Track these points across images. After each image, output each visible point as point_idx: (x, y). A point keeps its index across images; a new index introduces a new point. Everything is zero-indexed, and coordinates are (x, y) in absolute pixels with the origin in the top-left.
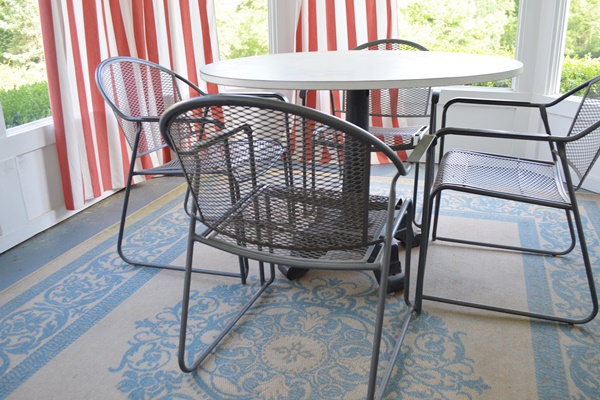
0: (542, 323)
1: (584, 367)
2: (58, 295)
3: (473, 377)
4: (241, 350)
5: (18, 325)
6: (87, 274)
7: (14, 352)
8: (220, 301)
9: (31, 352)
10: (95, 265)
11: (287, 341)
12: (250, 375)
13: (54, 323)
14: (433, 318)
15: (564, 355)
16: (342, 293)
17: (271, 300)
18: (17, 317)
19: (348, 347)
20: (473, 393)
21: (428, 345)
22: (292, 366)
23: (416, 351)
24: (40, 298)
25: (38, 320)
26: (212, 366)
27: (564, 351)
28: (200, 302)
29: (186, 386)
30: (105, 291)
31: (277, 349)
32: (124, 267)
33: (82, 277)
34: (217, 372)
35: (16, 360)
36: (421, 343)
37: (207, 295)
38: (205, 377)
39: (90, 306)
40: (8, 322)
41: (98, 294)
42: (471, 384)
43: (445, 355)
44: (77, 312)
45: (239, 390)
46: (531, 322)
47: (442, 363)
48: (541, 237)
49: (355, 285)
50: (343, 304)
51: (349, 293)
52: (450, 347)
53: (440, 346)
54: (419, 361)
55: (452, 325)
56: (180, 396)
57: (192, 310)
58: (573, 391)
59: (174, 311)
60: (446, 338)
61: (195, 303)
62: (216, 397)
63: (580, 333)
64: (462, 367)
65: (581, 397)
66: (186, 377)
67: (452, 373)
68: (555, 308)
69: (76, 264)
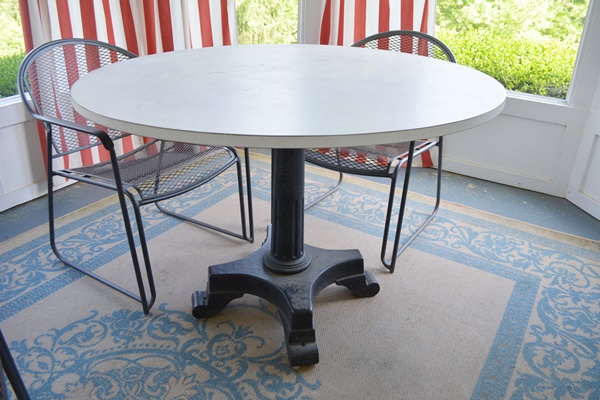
28: (88, 330)
48: (535, 311)
49: (263, 340)
50: (229, 370)
51: (248, 353)
57: (73, 337)
59: (59, 333)
61: (84, 328)
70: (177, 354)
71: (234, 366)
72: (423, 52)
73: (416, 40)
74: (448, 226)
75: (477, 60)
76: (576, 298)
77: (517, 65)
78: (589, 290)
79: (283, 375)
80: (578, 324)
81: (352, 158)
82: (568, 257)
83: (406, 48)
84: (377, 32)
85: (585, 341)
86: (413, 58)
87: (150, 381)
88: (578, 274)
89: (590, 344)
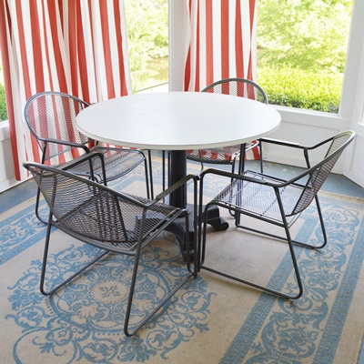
0: (269, 295)
1: (275, 326)
3: (202, 322)
4: (81, 286)
6: (16, 226)
8: (84, 253)
10: (23, 220)
11: (109, 284)
12: (80, 301)
14: (203, 282)
15: (268, 317)
16: (157, 258)
17: (113, 257)
19: (142, 293)
20: (197, 331)
21: (189, 299)
22: (106, 300)
23: (180, 301)
26: (62, 293)
27: (270, 314)
28: (72, 253)
29: (43, 303)
30: (23, 239)
31: (102, 289)
32: (38, 224)
33: (12, 228)
34: (63, 297)
36: (186, 296)
37: (79, 249)
38: (56, 299)
39: (11, 247)
41: (18, 240)
42: (198, 326)
43: (195, 307)
45: (70, 308)
46: (263, 293)
47: (190, 311)
48: (314, 233)
49: (169, 253)
50: (154, 265)
51: (161, 258)
52: (201, 301)
53: (195, 300)
54: (177, 308)
55: (211, 287)
56: (38, 308)
57: (66, 258)
58: (258, 340)
59: (56, 256)
60: (202, 296)
61: (69, 253)
62: (56, 311)
63: (289, 305)
64: (200, 315)
65: (260, 344)
66: (45, 298)
67: (192, 318)
68: (285, 286)
69: (12, 218)
70: (124, 261)
71: (156, 264)
75: (286, 89)
76: (338, 226)
79: (181, 265)
82: (338, 207)
85: (338, 245)
87: (113, 272)
88: (341, 215)
89: (342, 247)
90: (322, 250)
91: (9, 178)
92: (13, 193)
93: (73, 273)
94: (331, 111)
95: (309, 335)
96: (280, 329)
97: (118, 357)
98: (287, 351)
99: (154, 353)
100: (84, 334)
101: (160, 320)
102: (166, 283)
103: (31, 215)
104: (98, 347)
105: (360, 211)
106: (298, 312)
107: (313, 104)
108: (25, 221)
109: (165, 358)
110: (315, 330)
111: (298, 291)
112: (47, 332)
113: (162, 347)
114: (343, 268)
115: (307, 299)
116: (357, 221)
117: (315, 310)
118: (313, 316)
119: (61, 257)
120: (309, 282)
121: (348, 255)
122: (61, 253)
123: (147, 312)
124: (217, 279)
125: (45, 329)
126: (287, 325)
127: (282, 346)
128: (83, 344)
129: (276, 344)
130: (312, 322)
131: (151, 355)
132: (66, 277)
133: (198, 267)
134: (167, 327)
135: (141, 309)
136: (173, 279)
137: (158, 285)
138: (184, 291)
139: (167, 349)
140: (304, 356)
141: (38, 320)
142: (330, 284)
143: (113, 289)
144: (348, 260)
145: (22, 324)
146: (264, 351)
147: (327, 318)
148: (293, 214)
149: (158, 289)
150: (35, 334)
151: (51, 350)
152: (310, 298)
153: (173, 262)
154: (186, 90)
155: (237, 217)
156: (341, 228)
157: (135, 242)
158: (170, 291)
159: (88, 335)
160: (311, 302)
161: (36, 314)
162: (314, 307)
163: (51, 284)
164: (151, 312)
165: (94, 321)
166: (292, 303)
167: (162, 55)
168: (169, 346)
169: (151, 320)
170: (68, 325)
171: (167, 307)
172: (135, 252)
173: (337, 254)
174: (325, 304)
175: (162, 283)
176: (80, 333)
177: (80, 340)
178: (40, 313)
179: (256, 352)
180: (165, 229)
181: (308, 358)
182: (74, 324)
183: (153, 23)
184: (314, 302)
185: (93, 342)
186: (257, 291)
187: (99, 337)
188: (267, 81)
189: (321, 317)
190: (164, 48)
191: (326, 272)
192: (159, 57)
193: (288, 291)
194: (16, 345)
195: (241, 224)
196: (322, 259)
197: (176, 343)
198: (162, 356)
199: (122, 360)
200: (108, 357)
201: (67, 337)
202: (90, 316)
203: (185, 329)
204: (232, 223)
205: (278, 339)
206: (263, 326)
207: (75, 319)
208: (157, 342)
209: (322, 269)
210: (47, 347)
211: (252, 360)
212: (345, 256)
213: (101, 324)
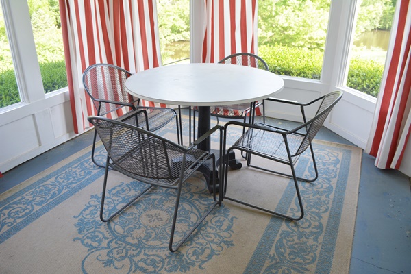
0: (277, 217)
1: (284, 241)
2: (61, 178)
3: (229, 240)
4: (132, 214)
5: (41, 192)
6: (77, 169)
7: (36, 204)
8: (132, 189)
9: (44, 205)
10: (82, 164)
11: (153, 212)
12: (131, 226)
13: (56, 192)
14: (226, 209)
15: (279, 235)
16: (189, 191)
17: (155, 191)
18: (41, 188)
20: (225, 246)
21: (217, 222)
22: (151, 224)
23: (210, 224)
24: (53, 179)
25: (50, 190)
26: (117, 220)
27: (280, 232)
28: (122, 189)
29: (103, 228)
30: (84, 178)
31: (148, 216)
32: (94, 167)
33: (74, 170)
34: (118, 223)
35: (37, 208)
36: (214, 220)
37: (127, 185)
38: (112, 225)
39: (74, 185)
40: (37, 189)
41: (79, 180)
42: (226, 243)
43: (221, 228)
44: (68, 187)
45: (124, 232)
46: (273, 216)
47: (218, 231)
48: (307, 170)
49: (198, 187)
50: (187, 197)
51: (193, 191)
52: (226, 224)
53: (222, 223)
54: (208, 229)
55: (233, 213)
56: (99, 232)
57: (117, 192)
58: (272, 252)
59: (110, 191)
60: (227, 219)
61: (120, 188)
62: (113, 234)
63: (293, 225)
64: (226, 234)
65: (274, 255)
66: (104, 224)
67: (220, 237)
68: (289, 210)
69: (73, 163)
70: (163, 194)
71: (189, 196)
72: (254, 65)
73: (249, 57)
74: (270, 141)
75: (279, 62)
76: (324, 165)
77: (298, 62)
78: (330, 161)
79: (208, 196)
80: (324, 173)
81: (221, 113)
82: (323, 150)
83: (245, 63)
84: (230, 54)
85: (326, 178)
86: (249, 68)
87: (156, 202)
88: (326, 156)
89: (328, 180)
90: (314, 182)
91: (69, 131)
92: (72, 143)
93: (124, 204)
94: (314, 78)
95: (311, 247)
96: (289, 243)
97: (166, 269)
98: (296, 260)
99: (193, 265)
100: (137, 252)
101: (195, 239)
102: (198, 210)
103: (88, 160)
104: (149, 261)
105: (339, 153)
106: (301, 230)
107: (300, 73)
108: (84, 165)
109: (202, 269)
110: (315, 243)
111: (300, 214)
112: (108, 250)
113: (199, 260)
114: (332, 196)
115: (307, 220)
116: (338, 161)
117: (313, 228)
118: (312, 233)
119: (114, 192)
120: (307, 207)
121: (334, 186)
122: (114, 189)
123: (185, 233)
124: (236, 207)
125: (106, 248)
126: (293, 241)
127: (292, 256)
128: (136, 259)
129: (286, 255)
130: (312, 237)
131: (191, 266)
132: (119, 207)
133: (222, 198)
134: (202, 244)
135: (180, 231)
136: (203, 207)
137: (192, 212)
138: (212, 216)
139: (203, 262)
140: (309, 264)
141: (100, 242)
142: (323, 208)
143: (157, 216)
144: (334, 189)
145: (87, 245)
146: (278, 260)
147: (323, 234)
148: (296, 155)
149: (192, 215)
150: (98, 252)
151: (112, 265)
152: (309, 219)
153: (202, 194)
154: (204, 62)
155: (248, 159)
156: (327, 166)
157: (176, 178)
158: (201, 217)
159: (140, 253)
160: (310, 222)
161: (97, 236)
162: (312, 226)
163: (108, 213)
164: (188, 232)
165: (144, 241)
166: (295, 223)
167: (176, 40)
168: (204, 259)
169: (189, 239)
170: (124, 245)
171: (200, 229)
172: (177, 186)
173: (325, 186)
174: (320, 223)
175: (195, 210)
176: (133, 250)
177: (134, 256)
178: (101, 236)
179: (272, 261)
180: (197, 170)
181: (312, 265)
182: (128, 243)
183: (170, 16)
184: (312, 222)
185: (145, 257)
186: (268, 215)
187: (149, 253)
188: (265, 56)
189: (319, 234)
190: (178, 34)
191: (319, 199)
192: (174, 42)
193: (292, 214)
194: (83, 262)
195: (251, 164)
196: (315, 190)
197: (210, 257)
198: (200, 266)
199: (168, 271)
200: (157, 269)
201: (124, 254)
202: (140, 237)
203: (215, 245)
204: (244, 164)
205: (288, 251)
206: (276, 241)
207: (129, 240)
208: (195, 256)
209: (316, 197)
210: (109, 263)
211: (270, 268)
212: (332, 187)
213: (149, 243)
